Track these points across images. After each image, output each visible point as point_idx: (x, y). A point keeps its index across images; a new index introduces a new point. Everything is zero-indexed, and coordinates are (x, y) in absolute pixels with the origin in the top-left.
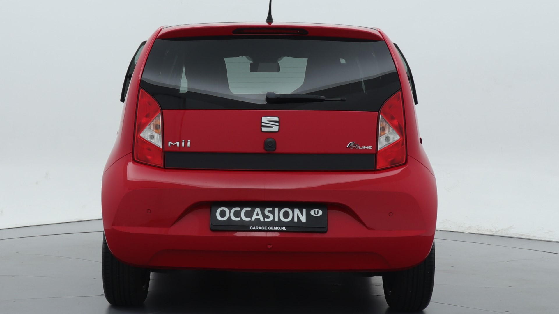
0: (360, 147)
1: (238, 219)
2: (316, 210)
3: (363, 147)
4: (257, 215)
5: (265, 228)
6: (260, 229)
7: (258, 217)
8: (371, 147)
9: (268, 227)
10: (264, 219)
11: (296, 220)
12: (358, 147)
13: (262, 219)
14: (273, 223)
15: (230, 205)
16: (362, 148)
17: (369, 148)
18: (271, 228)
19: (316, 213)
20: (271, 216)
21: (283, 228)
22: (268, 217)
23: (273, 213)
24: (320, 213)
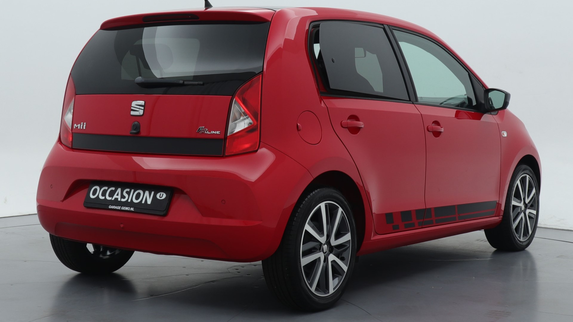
0: (209, 132)
1: (103, 198)
2: (162, 193)
3: (212, 132)
4: (118, 195)
5: (119, 208)
6: (115, 209)
7: (117, 197)
8: (219, 132)
9: (122, 206)
10: (121, 199)
11: (143, 202)
12: (207, 132)
13: (119, 200)
14: (126, 204)
15: (101, 183)
16: (210, 133)
17: (217, 133)
18: (123, 208)
19: (161, 196)
20: (127, 196)
21: (132, 209)
22: (124, 197)
23: (128, 193)
24: (164, 196)
